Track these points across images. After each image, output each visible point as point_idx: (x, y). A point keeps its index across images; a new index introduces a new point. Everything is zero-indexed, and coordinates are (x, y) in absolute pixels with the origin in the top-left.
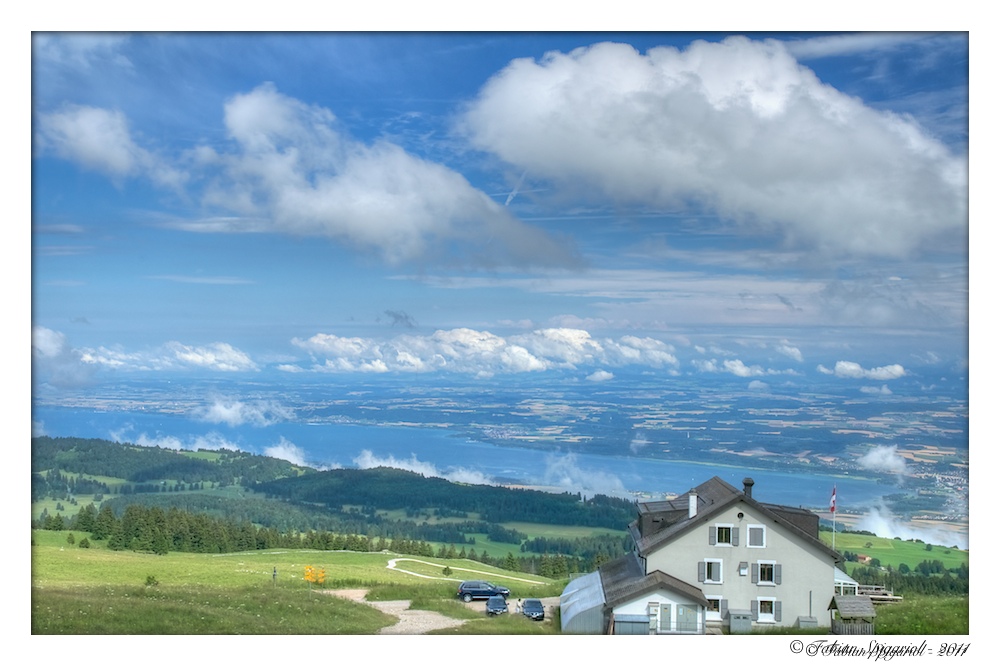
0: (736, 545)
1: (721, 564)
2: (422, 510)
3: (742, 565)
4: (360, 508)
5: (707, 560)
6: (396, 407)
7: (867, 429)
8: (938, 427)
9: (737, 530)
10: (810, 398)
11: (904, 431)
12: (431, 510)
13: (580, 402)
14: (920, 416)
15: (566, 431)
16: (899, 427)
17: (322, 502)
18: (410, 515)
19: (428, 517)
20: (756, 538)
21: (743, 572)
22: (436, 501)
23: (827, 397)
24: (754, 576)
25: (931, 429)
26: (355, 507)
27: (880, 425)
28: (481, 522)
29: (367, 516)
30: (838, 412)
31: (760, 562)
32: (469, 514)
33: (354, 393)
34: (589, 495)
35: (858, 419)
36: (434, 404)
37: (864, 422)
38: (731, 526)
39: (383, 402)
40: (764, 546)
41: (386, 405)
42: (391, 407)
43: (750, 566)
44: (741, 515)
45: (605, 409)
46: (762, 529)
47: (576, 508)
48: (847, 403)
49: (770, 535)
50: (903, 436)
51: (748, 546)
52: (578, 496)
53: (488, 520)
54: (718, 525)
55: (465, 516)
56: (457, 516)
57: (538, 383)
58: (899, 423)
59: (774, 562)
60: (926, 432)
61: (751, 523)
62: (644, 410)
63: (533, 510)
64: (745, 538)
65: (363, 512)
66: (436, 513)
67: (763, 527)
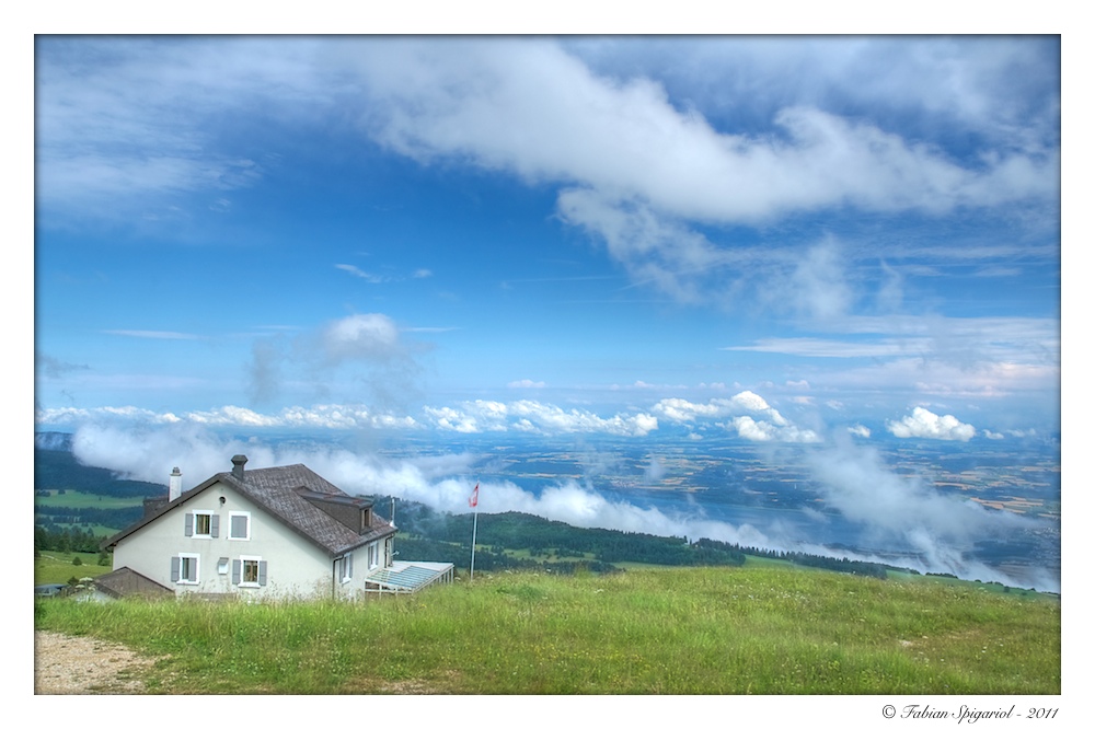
0: (216, 536)
1: (198, 560)
2: (544, 550)
3: (223, 561)
4: (490, 547)
5: (182, 555)
6: (534, 460)
7: (960, 482)
8: (1027, 480)
9: (217, 517)
10: (908, 454)
11: (995, 484)
12: (552, 551)
13: (697, 456)
14: (1010, 470)
15: (685, 482)
16: (990, 480)
17: (458, 542)
18: (533, 554)
19: (549, 556)
20: (239, 527)
21: (223, 570)
22: (557, 542)
23: (924, 453)
24: (236, 574)
25: (1020, 482)
26: (485, 547)
27: (973, 478)
28: (595, 561)
29: (495, 554)
30: (933, 466)
31: (242, 558)
32: (586, 554)
33: (499, 448)
34: (695, 540)
35: (952, 472)
36: (568, 458)
37: (958, 476)
38: (210, 513)
39: (523, 456)
40: (248, 539)
41: (525, 459)
42: (529, 460)
43: (231, 562)
44: (223, 500)
45: (720, 463)
46: (246, 517)
47: (682, 550)
48: (942, 458)
49: (256, 525)
50: (995, 488)
51: (230, 538)
52: (685, 540)
53: (603, 559)
54: (195, 512)
55: (583, 556)
56: (575, 555)
57: (661, 439)
58: (990, 477)
59: (258, 558)
60: (1016, 485)
61: (234, 509)
62: (756, 463)
63: (643, 551)
64: (226, 527)
65: (492, 550)
66: (556, 553)
67: (248, 514)
